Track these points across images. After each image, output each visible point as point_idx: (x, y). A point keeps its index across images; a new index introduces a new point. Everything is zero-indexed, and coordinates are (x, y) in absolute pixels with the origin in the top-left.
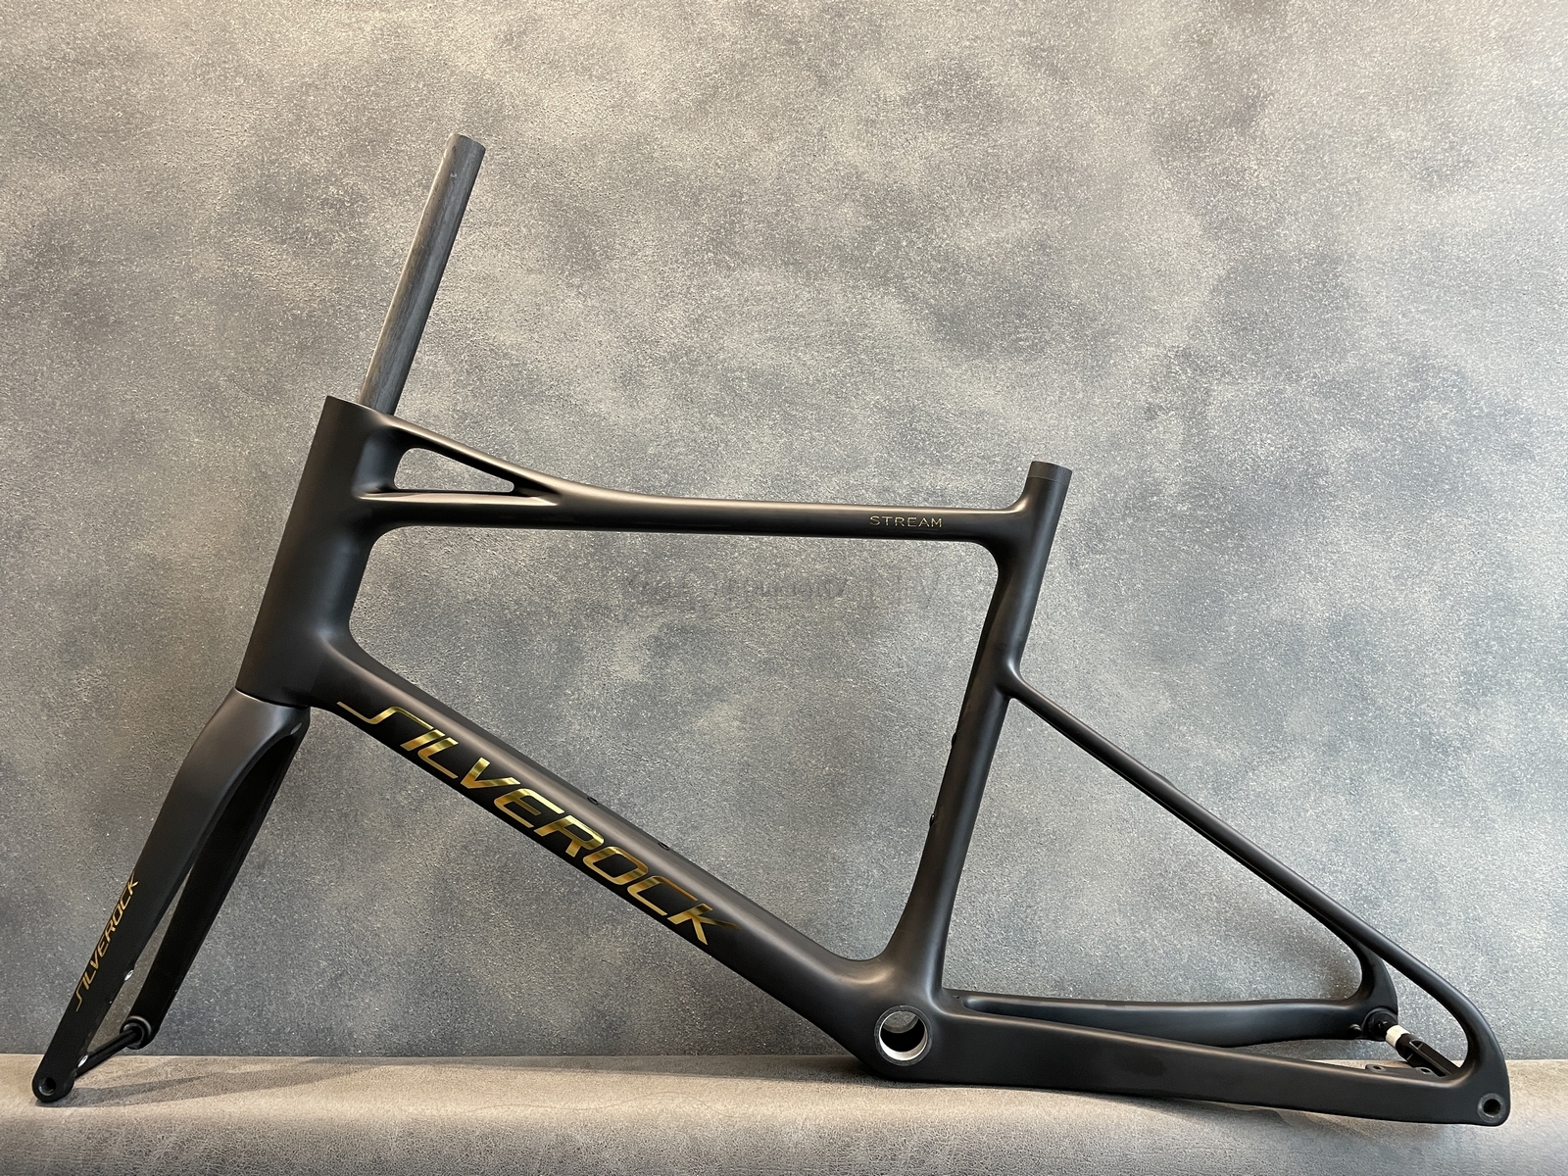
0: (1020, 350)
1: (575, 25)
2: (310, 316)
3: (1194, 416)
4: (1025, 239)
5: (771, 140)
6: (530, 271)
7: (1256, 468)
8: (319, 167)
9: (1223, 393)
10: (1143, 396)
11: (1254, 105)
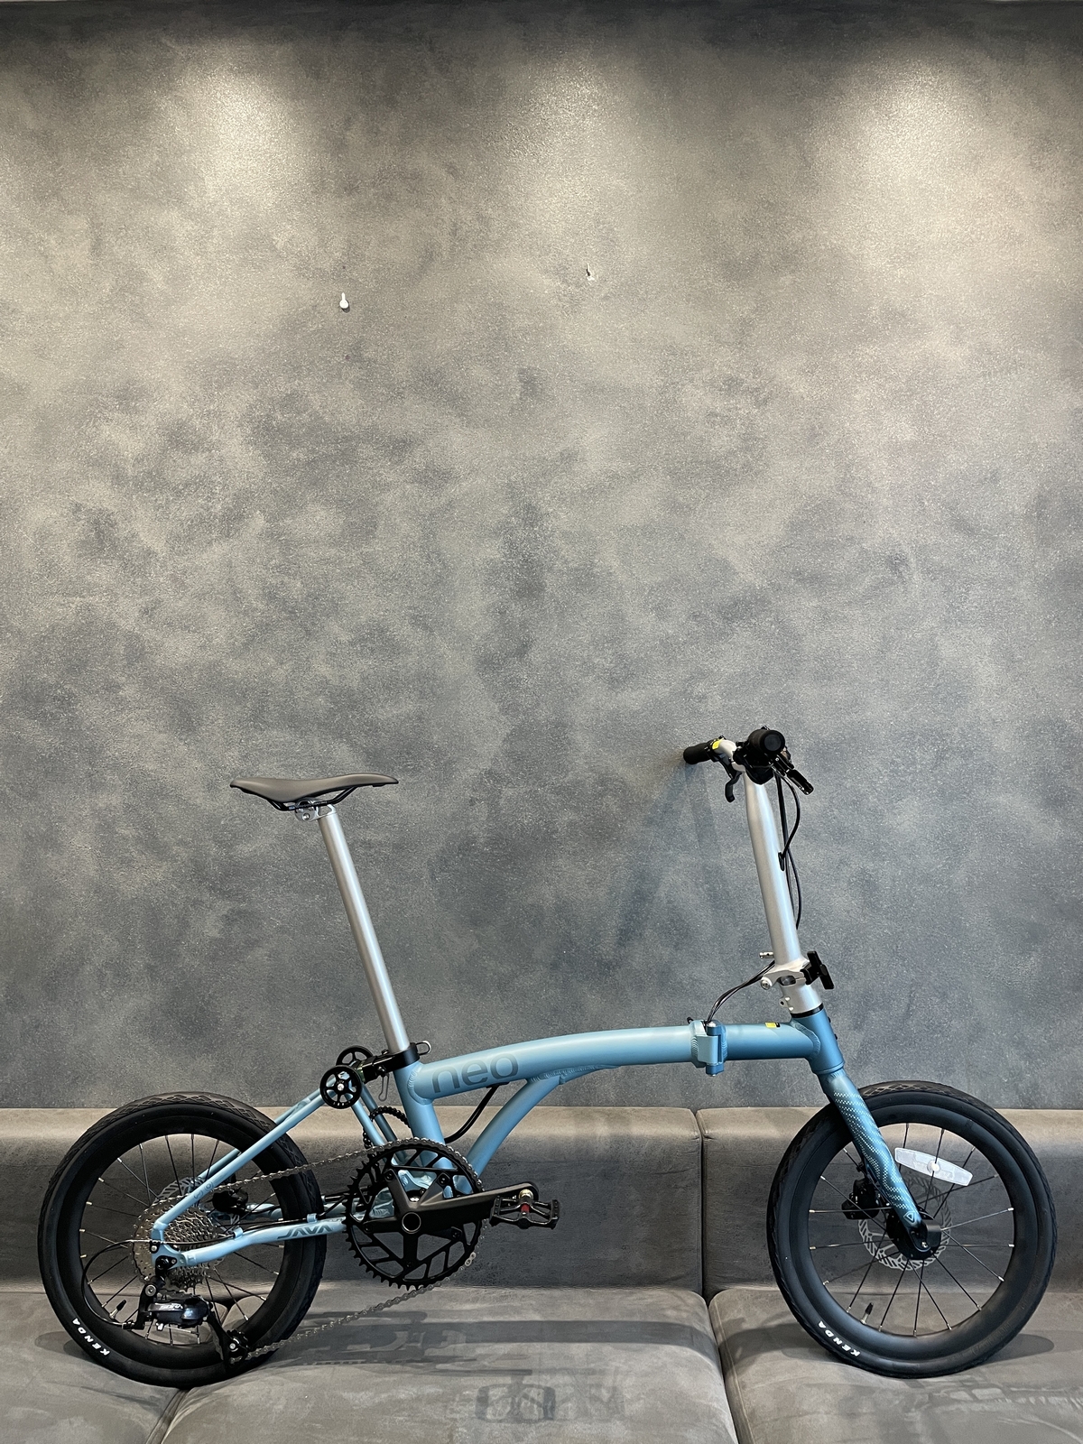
0: (408, 771)
1: (180, 604)
2: (50, 757)
3: (493, 804)
4: (411, 714)
5: (281, 664)
6: (160, 732)
7: (523, 829)
8: (52, 681)
9: (508, 792)
10: (469, 794)
11: (526, 645)
